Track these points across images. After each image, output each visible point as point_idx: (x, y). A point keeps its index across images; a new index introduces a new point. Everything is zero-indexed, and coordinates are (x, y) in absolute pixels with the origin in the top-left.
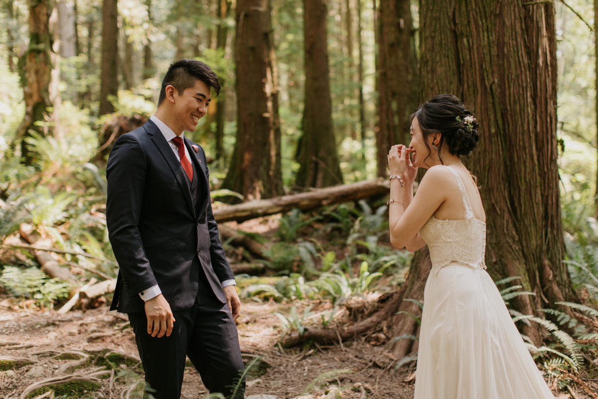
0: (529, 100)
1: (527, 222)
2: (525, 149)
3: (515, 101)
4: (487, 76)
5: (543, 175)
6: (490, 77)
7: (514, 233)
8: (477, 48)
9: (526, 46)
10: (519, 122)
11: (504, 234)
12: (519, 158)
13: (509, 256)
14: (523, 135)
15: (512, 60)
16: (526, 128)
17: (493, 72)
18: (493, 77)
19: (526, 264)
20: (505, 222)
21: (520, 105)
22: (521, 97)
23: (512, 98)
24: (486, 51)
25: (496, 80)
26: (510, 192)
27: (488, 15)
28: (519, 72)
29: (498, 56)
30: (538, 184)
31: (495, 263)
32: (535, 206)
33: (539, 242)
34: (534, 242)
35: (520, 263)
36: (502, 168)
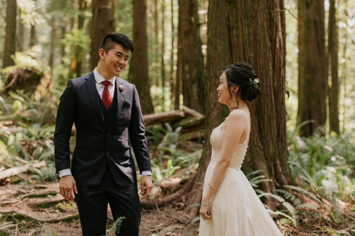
0: (271, 67)
1: (268, 139)
2: (267, 95)
3: (263, 68)
4: (247, 52)
5: (277, 111)
6: (249, 53)
7: (260, 144)
8: (242, 36)
9: (270, 37)
10: (265, 80)
11: (255, 145)
12: (264, 101)
13: (258, 158)
14: (267, 87)
15: (261, 44)
16: (268, 83)
17: (250, 51)
18: (250, 53)
19: (267, 163)
20: (255, 139)
21: (265, 70)
22: (266, 66)
23: (261, 66)
24: (247, 38)
25: (252, 55)
26: (258, 121)
27: (248, 16)
28: (265, 51)
29: (254, 41)
30: (275, 116)
31: (249, 162)
32: (273, 129)
33: (274, 150)
34: (271, 151)
35: (263, 163)
36: (254, 107)
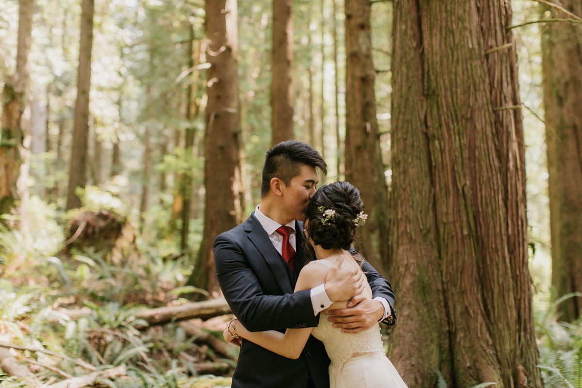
0: (501, 203)
1: (500, 326)
2: (497, 251)
3: (487, 204)
4: (459, 178)
5: (515, 278)
6: (462, 179)
7: (488, 336)
8: (449, 151)
9: (497, 151)
10: (491, 225)
11: (478, 338)
12: (491, 261)
13: (484, 361)
14: (495, 237)
15: (483, 163)
16: (498, 230)
17: (464, 175)
18: (465, 179)
19: (500, 369)
20: (479, 326)
21: (492, 207)
22: (493, 200)
23: (484, 201)
24: (457, 154)
25: (468, 183)
26: (483, 295)
27: (459, 118)
28: (490, 174)
29: (469, 158)
30: (511, 287)
31: (469, 368)
32: (508, 309)
33: (513, 347)
34: (508, 347)
35: (494, 368)
36: (475, 270)
